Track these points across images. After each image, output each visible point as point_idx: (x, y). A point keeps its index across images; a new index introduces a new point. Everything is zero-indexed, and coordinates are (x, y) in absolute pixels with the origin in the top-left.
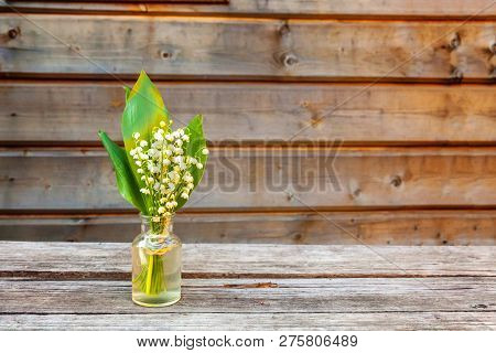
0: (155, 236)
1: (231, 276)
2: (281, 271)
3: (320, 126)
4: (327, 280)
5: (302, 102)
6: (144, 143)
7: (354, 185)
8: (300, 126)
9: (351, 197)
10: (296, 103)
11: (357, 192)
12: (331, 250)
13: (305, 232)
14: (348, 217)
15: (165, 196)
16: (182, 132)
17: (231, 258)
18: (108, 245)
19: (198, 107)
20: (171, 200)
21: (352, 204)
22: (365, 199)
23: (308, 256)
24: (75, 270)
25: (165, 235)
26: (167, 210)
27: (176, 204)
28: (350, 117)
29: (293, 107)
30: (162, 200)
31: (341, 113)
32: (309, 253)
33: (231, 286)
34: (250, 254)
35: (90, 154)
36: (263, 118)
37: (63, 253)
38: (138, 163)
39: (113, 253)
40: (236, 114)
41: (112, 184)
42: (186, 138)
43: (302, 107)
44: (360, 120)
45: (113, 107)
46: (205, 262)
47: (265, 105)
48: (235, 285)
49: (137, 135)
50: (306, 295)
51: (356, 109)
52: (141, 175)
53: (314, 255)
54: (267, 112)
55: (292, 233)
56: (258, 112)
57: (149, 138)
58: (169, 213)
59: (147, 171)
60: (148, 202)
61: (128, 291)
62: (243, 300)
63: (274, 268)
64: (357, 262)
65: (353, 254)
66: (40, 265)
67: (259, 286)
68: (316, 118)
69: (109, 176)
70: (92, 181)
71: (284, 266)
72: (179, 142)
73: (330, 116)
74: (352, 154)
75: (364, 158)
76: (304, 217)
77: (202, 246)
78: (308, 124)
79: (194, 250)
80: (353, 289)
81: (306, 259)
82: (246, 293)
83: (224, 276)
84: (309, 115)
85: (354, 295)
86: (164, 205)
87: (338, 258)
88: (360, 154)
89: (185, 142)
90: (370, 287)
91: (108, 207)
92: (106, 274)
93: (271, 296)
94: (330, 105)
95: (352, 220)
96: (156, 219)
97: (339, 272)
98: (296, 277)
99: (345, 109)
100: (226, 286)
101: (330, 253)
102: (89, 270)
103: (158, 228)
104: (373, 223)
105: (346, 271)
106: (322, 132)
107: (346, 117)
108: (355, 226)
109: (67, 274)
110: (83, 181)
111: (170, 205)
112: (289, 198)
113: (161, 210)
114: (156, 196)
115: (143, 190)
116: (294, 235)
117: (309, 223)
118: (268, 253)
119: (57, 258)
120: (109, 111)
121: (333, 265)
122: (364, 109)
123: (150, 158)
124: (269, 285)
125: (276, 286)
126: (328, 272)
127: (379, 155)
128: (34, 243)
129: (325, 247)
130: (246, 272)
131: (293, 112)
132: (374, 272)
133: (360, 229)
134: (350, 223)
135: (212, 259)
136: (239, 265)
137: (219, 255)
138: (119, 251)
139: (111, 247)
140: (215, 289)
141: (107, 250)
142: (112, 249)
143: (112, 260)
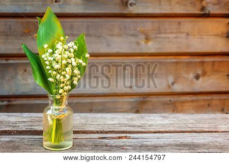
0: (57, 107)
1: (102, 132)
2: (132, 129)
3: (150, 44)
4: (161, 135)
5: (139, 29)
6: (50, 51)
7: (171, 79)
8: (138, 43)
9: (169, 87)
10: (135, 30)
11: (173, 84)
12: (162, 117)
13: (141, 108)
14: (167, 99)
15: (63, 83)
16: (73, 44)
17: (101, 122)
18: (26, 115)
19: (75, 32)
20: (67, 85)
21: (170, 91)
22: (178, 88)
23: (147, 120)
24: (7, 129)
25: (63, 107)
26: (65, 91)
27: (70, 87)
28: (169, 38)
29: (134, 32)
30: (61, 85)
31: (163, 35)
32: (148, 118)
33: (103, 138)
34: (112, 119)
35: (10, 62)
36: (115, 39)
38: (47, 63)
39: (29, 119)
40: (99, 37)
41: (24, 79)
42: (75, 47)
43: (139, 32)
44: (174, 40)
45: (24, 33)
46: (86, 124)
47: (116, 31)
48: (105, 138)
49: (46, 46)
50: (149, 143)
51: (172, 33)
52: (48, 70)
53: (151, 120)
54: (117, 35)
55: (133, 109)
56: (112, 35)
57: (53, 47)
58: (65, 93)
59: (52, 67)
60: (53, 87)
61: (41, 141)
62: (111, 146)
63: (127, 127)
64: (177, 124)
65: (175, 119)
67: (120, 138)
68: (147, 39)
69: (22, 75)
70: (12, 78)
71: (134, 126)
72: (72, 50)
73: (156, 37)
74: (169, 61)
75: (177, 63)
76: (141, 99)
77: (83, 115)
78: (143, 43)
79: (78, 118)
80: (177, 140)
81: (147, 122)
82: (112, 142)
83: (97, 132)
84: (143, 37)
85: (178, 143)
86: (62, 88)
87: (166, 122)
88: (174, 60)
90: (188, 138)
91: (21, 94)
92: (26, 131)
93: (127, 144)
94: (156, 30)
95: (170, 101)
96: (58, 97)
97: (167, 129)
98: (141, 132)
99: (165, 33)
100: (99, 138)
101: (161, 118)
102: (15, 129)
103: (58, 102)
104: (183, 102)
105: (172, 129)
106: (151, 47)
107: (166, 38)
108: (171, 104)
110: (7, 78)
111: (66, 88)
113: (61, 91)
114: (58, 83)
115: (50, 79)
116: (135, 110)
117: (144, 103)
118: (123, 118)
120: (22, 35)
121: (163, 126)
122: (176, 33)
123: (54, 60)
124: (126, 137)
125: (130, 138)
126: (161, 130)
127: (186, 61)
129: (158, 115)
130: (111, 130)
131: (133, 35)
132: (189, 130)
133: (175, 106)
134: (169, 102)
135: (89, 122)
136: (106, 126)
137: (94, 120)
138: (32, 118)
139: (28, 116)
140: (93, 140)
141: (25, 117)
142: (28, 117)
143: (29, 124)
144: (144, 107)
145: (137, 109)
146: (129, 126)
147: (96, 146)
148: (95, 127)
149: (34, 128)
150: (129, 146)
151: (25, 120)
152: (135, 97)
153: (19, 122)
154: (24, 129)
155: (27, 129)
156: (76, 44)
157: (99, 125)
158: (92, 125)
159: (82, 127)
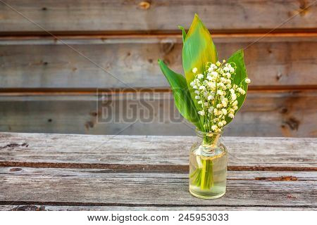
1: (257, 169)
3: (308, 15)
6: (201, 76)
8: (289, 14)
13: (291, 107)
15: (217, 117)
16: (230, 66)
17: (252, 151)
18: (153, 138)
20: (222, 120)
23: (314, 149)
24: (136, 163)
26: (219, 127)
27: (225, 122)
30: (215, 120)
32: (315, 146)
33: (260, 179)
34: (267, 146)
35: (108, 42)
37: (121, 146)
38: (197, 92)
40: (233, 5)
42: (232, 70)
46: (234, 155)
48: (264, 179)
49: (195, 70)
52: (198, 100)
55: (280, 107)
56: (252, 3)
57: (203, 70)
58: (220, 130)
62: (274, 193)
63: (290, 162)
66: (108, 157)
67: (283, 179)
68: (304, 7)
70: (111, 64)
71: (298, 160)
72: (229, 75)
76: (291, 94)
78: (297, 13)
81: (314, 152)
82: (274, 186)
83: (251, 169)
84: (297, 5)
86: (216, 124)
89: (232, 75)
93: (294, 189)
98: (309, 169)
100: (257, 179)
102: (146, 163)
106: (309, 20)
109: (131, 166)
110: (104, 64)
111: (221, 123)
112: (278, 78)
113: (214, 127)
114: (210, 117)
115: (201, 113)
116: (281, 110)
117: (295, 99)
118: (282, 146)
119: (119, 150)
124: (291, 178)
125: (296, 179)
128: (96, 136)
130: (269, 165)
131: (283, 3)
135: (238, 152)
136: (262, 158)
137: (243, 148)
138: (163, 144)
139: (156, 140)
140: (249, 182)
141: (153, 143)
142: (157, 142)
143: (161, 153)
144: (296, 105)
145: (284, 108)
146: (292, 159)
147: (255, 192)
148: (247, 160)
149: (169, 161)
150: (297, 193)
151: (154, 147)
152: (282, 91)
153: (148, 150)
154: (158, 163)
155: (161, 162)
156: (232, 66)
157: (251, 156)
158: (242, 156)
159: (231, 161)
